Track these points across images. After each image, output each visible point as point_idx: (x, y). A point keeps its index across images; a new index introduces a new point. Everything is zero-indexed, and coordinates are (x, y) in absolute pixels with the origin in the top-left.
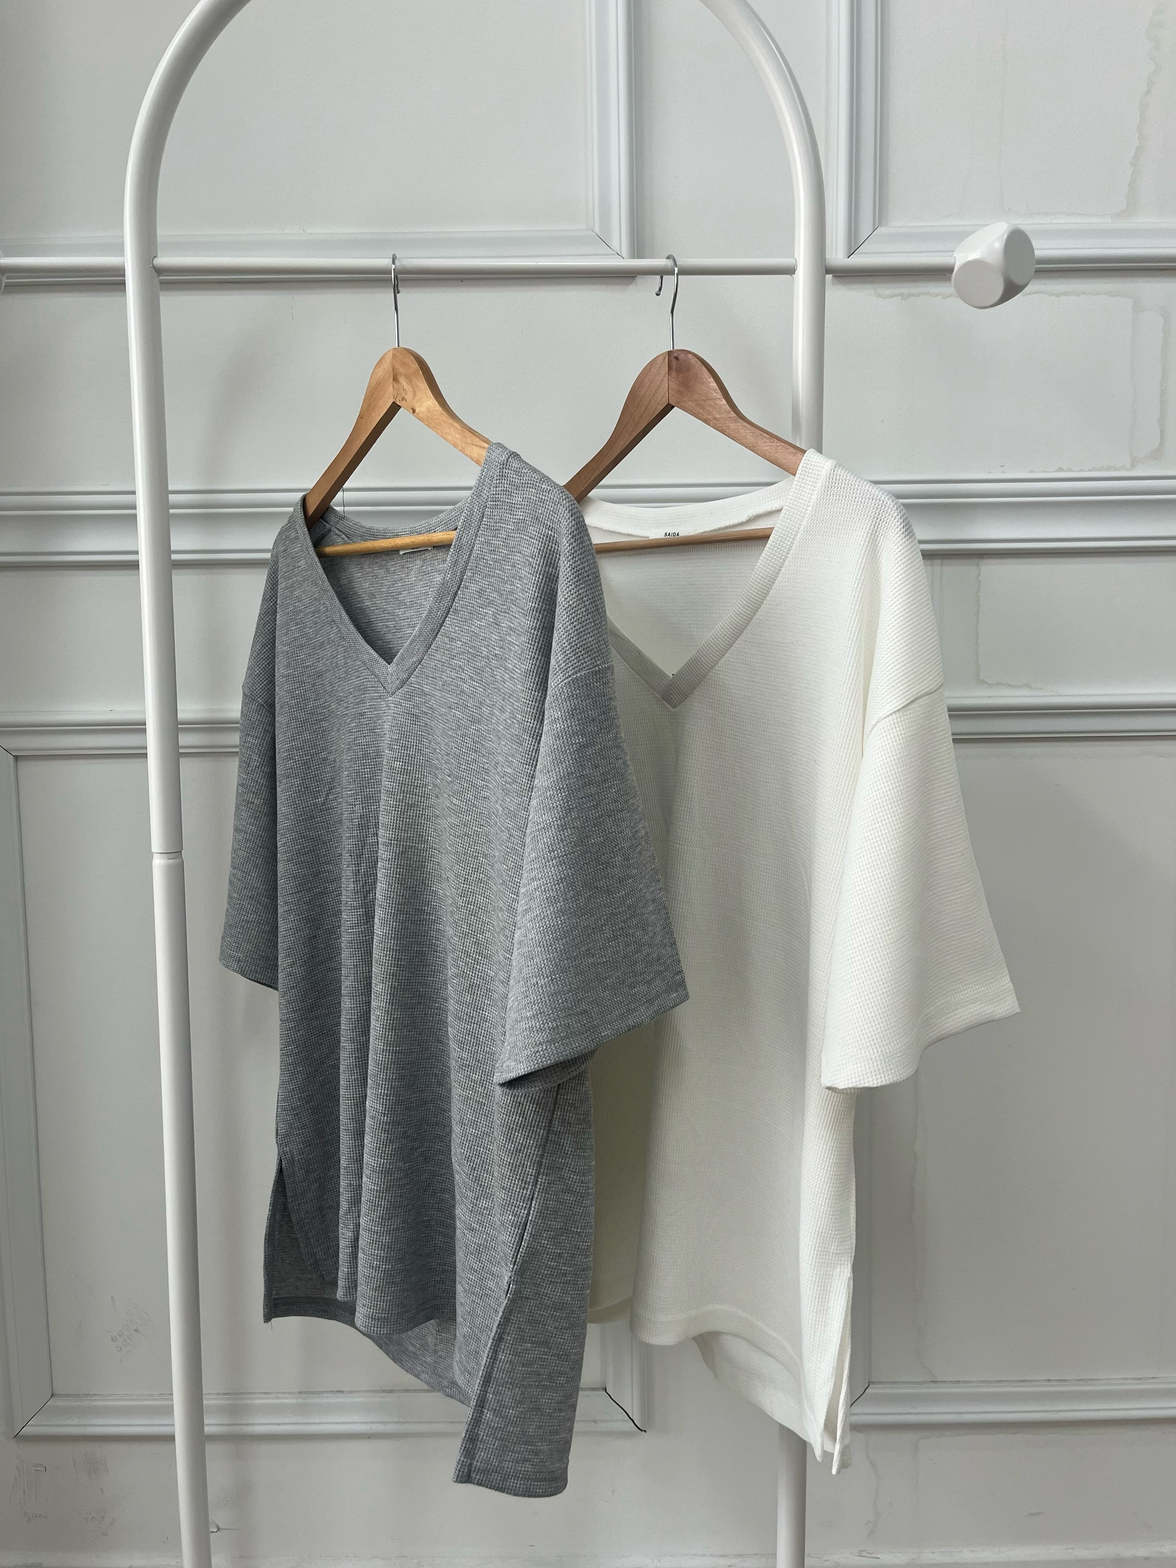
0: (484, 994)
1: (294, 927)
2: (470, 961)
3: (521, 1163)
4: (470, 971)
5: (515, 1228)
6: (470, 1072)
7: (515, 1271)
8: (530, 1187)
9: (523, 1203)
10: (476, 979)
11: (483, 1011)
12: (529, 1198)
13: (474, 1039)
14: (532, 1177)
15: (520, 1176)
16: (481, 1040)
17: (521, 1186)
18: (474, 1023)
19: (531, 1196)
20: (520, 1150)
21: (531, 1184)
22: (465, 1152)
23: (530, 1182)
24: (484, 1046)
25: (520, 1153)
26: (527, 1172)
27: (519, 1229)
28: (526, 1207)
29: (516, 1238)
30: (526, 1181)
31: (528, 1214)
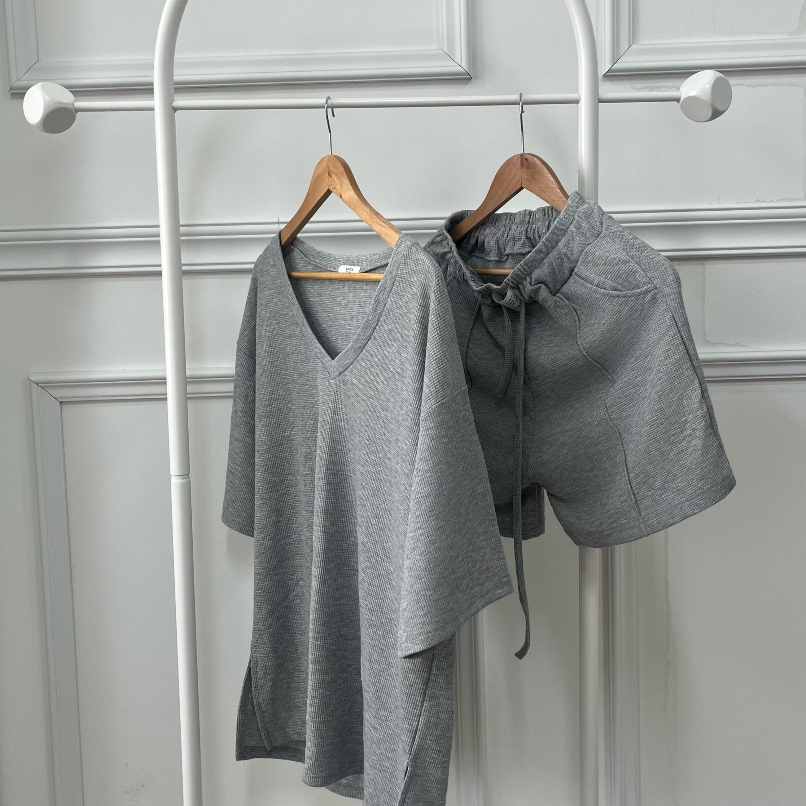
0: (387, 581)
1: (266, 514)
2: (379, 559)
3: (413, 693)
4: (378, 566)
5: (410, 733)
6: (377, 630)
7: (411, 759)
8: (419, 708)
9: (415, 718)
10: (382, 571)
11: (386, 592)
12: (418, 715)
13: (380, 609)
14: (420, 702)
15: (412, 701)
16: (384, 610)
17: (413, 707)
18: (380, 599)
19: (419, 714)
20: (412, 685)
21: (419, 706)
22: (372, 680)
23: (418, 705)
24: (386, 614)
25: (412, 687)
26: (416, 699)
27: (412, 733)
28: (416, 720)
29: (410, 739)
30: (416, 704)
31: (418, 724)
